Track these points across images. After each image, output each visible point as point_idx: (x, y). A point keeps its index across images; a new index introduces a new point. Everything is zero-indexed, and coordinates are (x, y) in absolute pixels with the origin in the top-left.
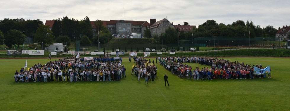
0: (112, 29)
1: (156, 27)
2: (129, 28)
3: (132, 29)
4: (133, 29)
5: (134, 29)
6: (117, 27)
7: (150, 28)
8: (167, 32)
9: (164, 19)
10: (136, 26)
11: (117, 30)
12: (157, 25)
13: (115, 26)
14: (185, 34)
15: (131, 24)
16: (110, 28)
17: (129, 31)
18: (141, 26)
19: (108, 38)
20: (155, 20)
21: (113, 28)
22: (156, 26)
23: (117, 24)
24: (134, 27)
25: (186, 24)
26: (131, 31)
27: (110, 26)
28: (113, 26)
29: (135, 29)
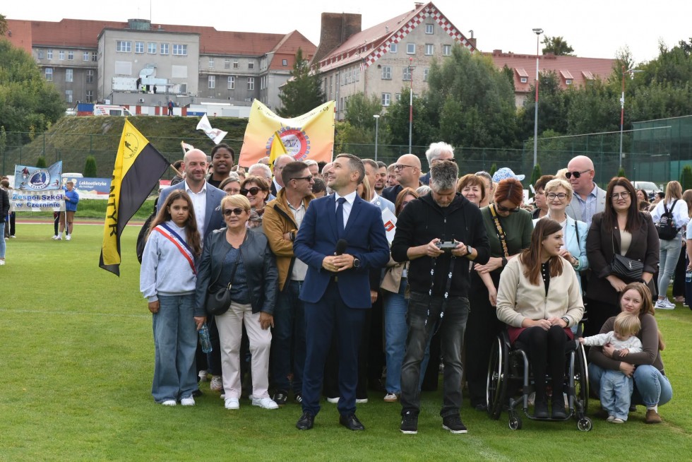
0: (69, 76)
1: (363, 55)
2: (185, 68)
3: (203, 78)
4: (212, 80)
5: (217, 77)
6: (100, 63)
7: (323, 69)
8: (438, 81)
9: (418, 6)
10: (232, 62)
11: (100, 83)
12: (369, 46)
13: (95, 59)
14: (567, 100)
15: (194, 43)
16: (60, 70)
17: (183, 88)
18: (265, 64)
19: (33, 116)
20: (358, 18)
21: (78, 70)
22: (361, 49)
23: (108, 44)
24: (218, 65)
25: (558, 49)
26: (194, 89)
27: (58, 57)
28: (81, 58)
29: (221, 78)
